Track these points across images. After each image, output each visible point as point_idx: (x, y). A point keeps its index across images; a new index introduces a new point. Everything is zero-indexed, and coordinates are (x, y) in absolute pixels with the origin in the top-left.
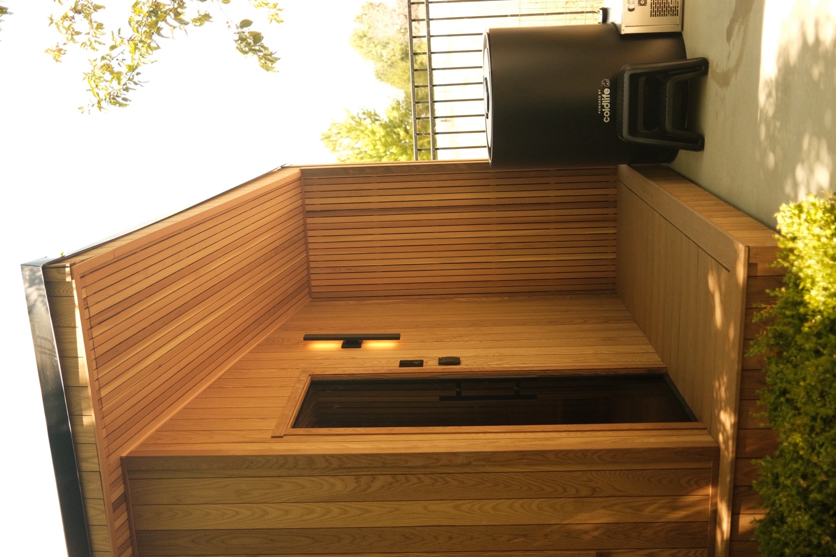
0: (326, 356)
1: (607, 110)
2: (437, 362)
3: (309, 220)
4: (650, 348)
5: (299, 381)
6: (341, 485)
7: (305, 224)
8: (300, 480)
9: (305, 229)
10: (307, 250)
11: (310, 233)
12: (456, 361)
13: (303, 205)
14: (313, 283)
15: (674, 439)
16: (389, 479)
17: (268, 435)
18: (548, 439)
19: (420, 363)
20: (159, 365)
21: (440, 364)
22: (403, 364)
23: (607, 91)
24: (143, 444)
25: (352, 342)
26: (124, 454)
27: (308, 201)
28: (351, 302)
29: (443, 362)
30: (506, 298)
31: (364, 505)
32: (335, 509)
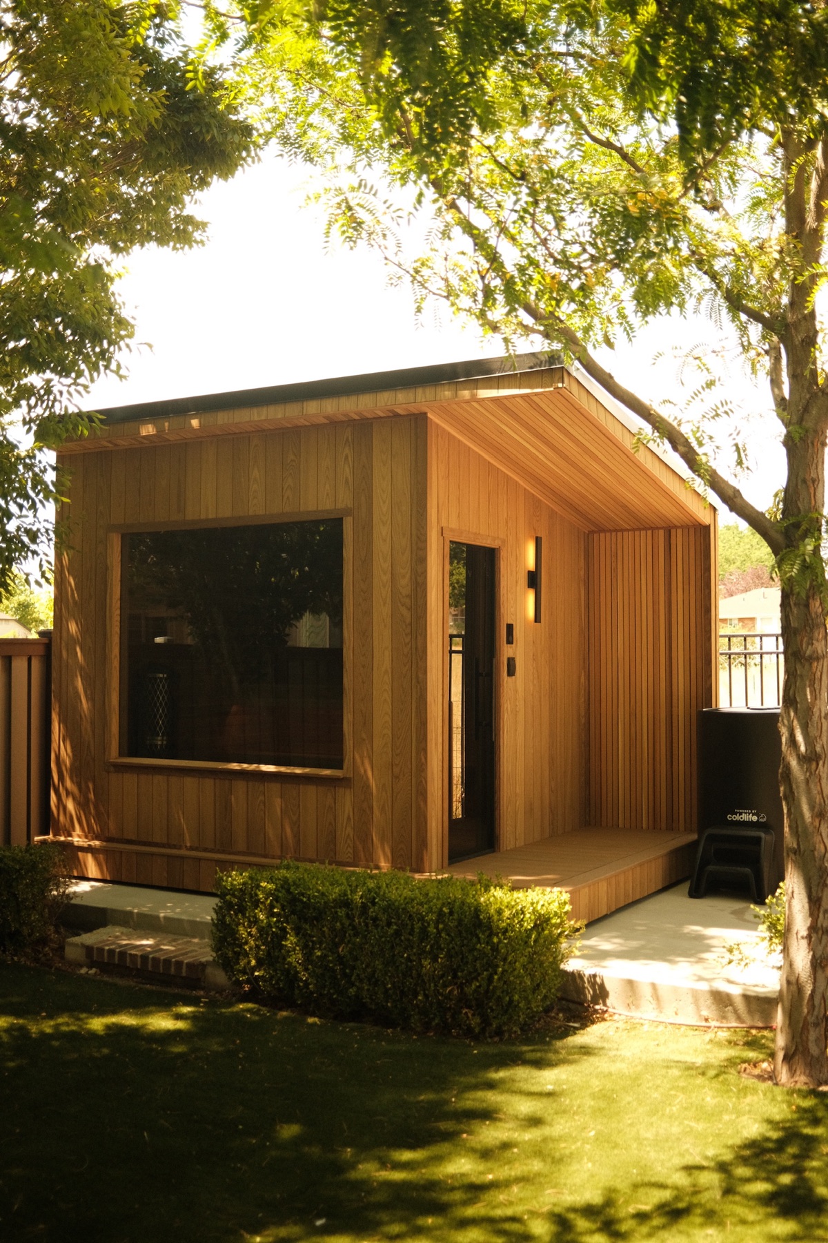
0: (520, 558)
1: (737, 818)
2: (511, 655)
3: (661, 532)
4: (521, 843)
5: (494, 539)
6: (404, 583)
7: (658, 528)
8: (408, 552)
9: (654, 529)
10: (634, 530)
11: (649, 532)
12: (511, 672)
13: (676, 527)
14: (602, 535)
15: (434, 842)
16: (408, 621)
17: (444, 524)
18: (436, 744)
19: (510, 641)
20: (502, 432)
21: (509, 659)
22: (510, 628)
23: (755, 819)
24: (437, 425)
25: (533, 580)
26: (429, 415)
27: (679, 531)
28: (582, 573)
29: (511, 663)
30: (583, 721)
31: (389, 600)
32: (386, 578)
